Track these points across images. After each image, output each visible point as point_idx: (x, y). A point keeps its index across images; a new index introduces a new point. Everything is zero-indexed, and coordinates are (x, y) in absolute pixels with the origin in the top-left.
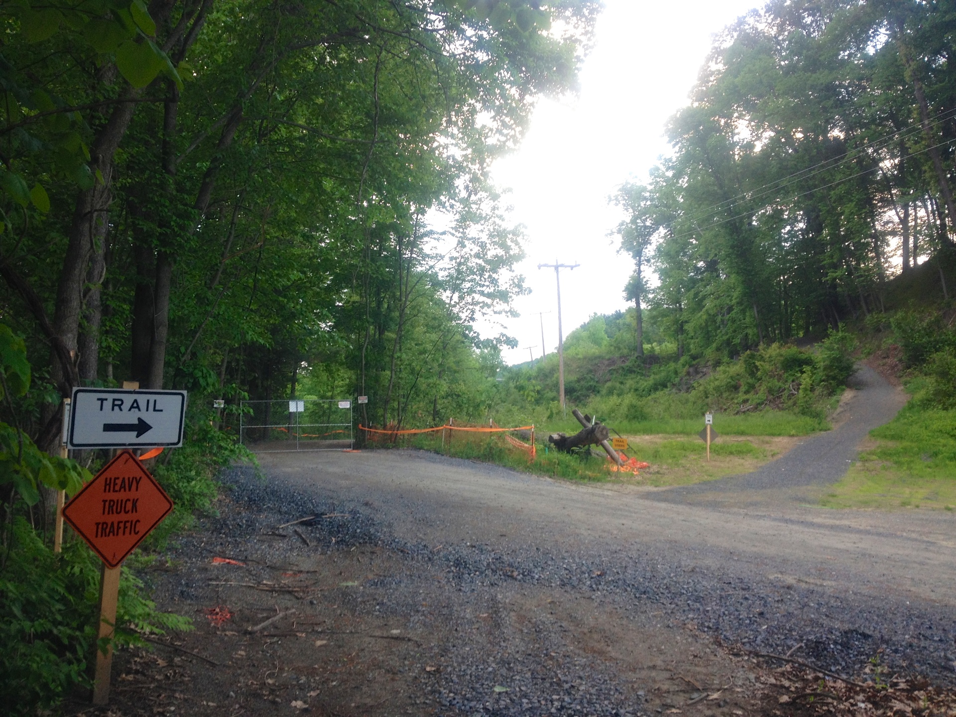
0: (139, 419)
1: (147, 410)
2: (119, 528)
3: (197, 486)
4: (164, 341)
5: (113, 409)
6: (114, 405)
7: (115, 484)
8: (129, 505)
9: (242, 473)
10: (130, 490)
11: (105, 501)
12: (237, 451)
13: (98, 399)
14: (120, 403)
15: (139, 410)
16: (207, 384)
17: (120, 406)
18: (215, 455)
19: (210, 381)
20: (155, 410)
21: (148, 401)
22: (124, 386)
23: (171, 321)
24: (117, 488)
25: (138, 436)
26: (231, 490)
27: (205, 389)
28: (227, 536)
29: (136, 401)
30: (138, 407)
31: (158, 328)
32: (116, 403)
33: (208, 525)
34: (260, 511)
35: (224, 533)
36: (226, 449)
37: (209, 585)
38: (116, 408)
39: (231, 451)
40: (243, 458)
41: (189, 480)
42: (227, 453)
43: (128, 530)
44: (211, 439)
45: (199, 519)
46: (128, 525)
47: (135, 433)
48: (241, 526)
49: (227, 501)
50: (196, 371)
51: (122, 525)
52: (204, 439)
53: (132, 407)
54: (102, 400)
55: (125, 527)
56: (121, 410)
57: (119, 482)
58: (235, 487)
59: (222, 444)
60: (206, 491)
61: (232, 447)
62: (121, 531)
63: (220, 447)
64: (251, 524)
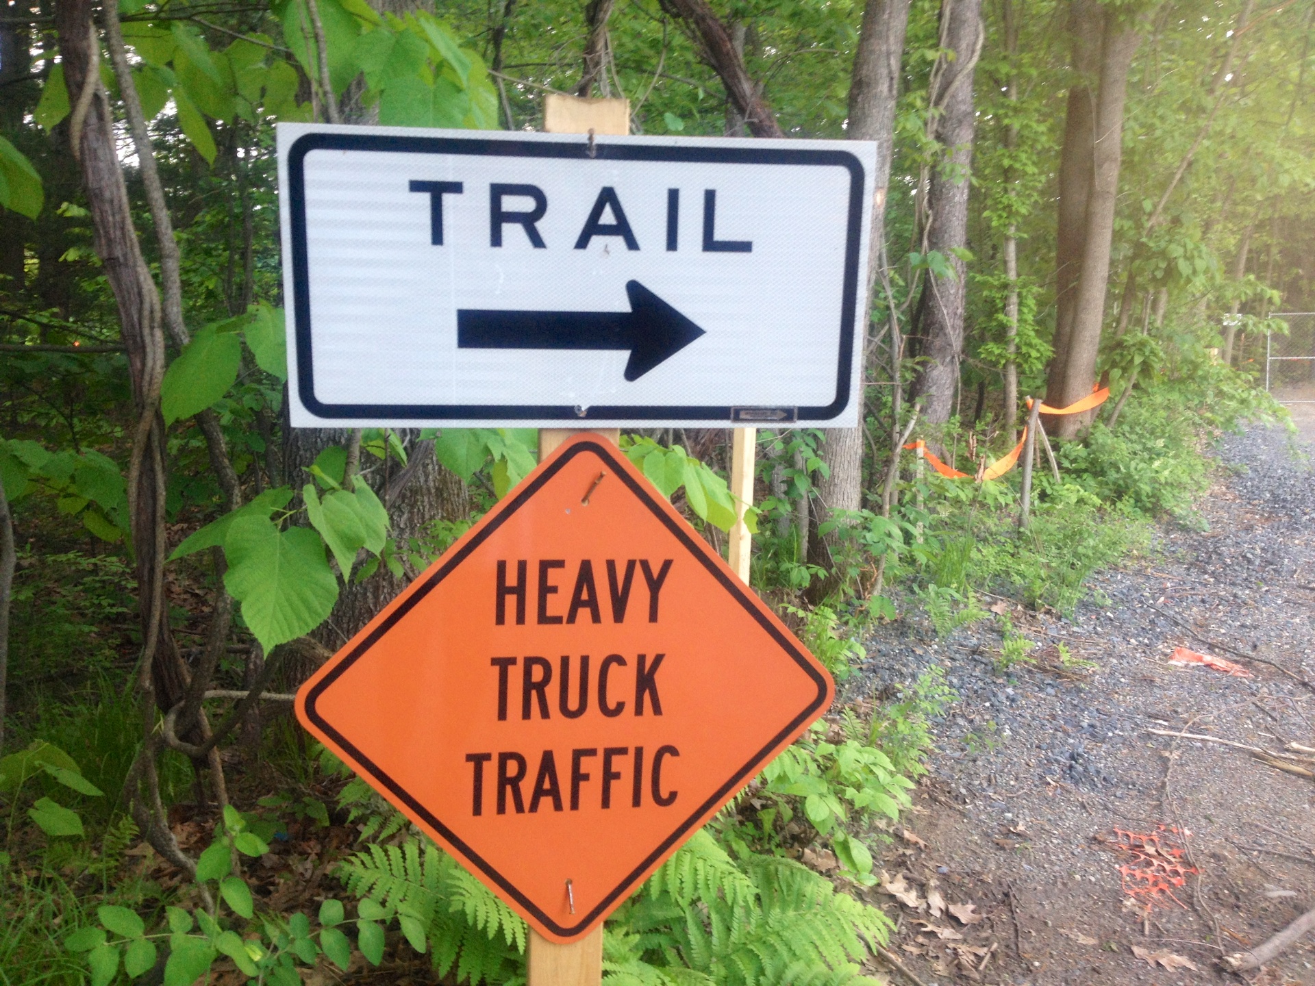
0: (636, 291)
1: (672, 244)
2: (578, 777)
3: (1165, 468)
4: (1113, 190)
5: (496, 240)
6: (499, 218)
7: (545, 590)
8: (622, 684)
9: (1265, 440)
10: (619, 616)
11: (503, 664)
12: (1254, 403)
13: (416, 186)
14: (526, 204)
15: (632, 244)
16: (1195, 272)
17: (529, 221)
18: (1211, 409)
19: (1200, 264)
20: (710, 244)
21: (673, 196)
22: (551, 120)
23: (1128, 152)
24: (558, 604)
25: (633, 371)
26: (1238, 474)
27: (1189, 281)
28: (1218, 581)
29: (608, 196)
30: (622, 228)
31: (1100, 166)
32: (511, 204)
33: (1181, 551)
34: (1293, 527)
35: (1213, 574)
36: (1232, 398)
37: (1149, 736)
38: (513, 233)
39: (1243, 402)
40: (1264, 417)
41: (1153, 454)
42: (1233, 404)
43: (622, 789)
44: (1204, 378)
45: (1167, 532)
46: (624, 765)
47: (622, 357)
48: (1249, 562)
49: (1229, 496)
50: (1173, 246)
51: (592, 766)
52: (1191, 377)
53: (592, 228)
54: (437, 190)
55: (609, 776)
56: (537, 241)
57: (564, 580)
58: (1247, 471)
59: (1225, 389)
60: (1185, 478)
61: (1245, 395)
62: (591, 791)
63: (1220, 394)
64: (1272, 560)
